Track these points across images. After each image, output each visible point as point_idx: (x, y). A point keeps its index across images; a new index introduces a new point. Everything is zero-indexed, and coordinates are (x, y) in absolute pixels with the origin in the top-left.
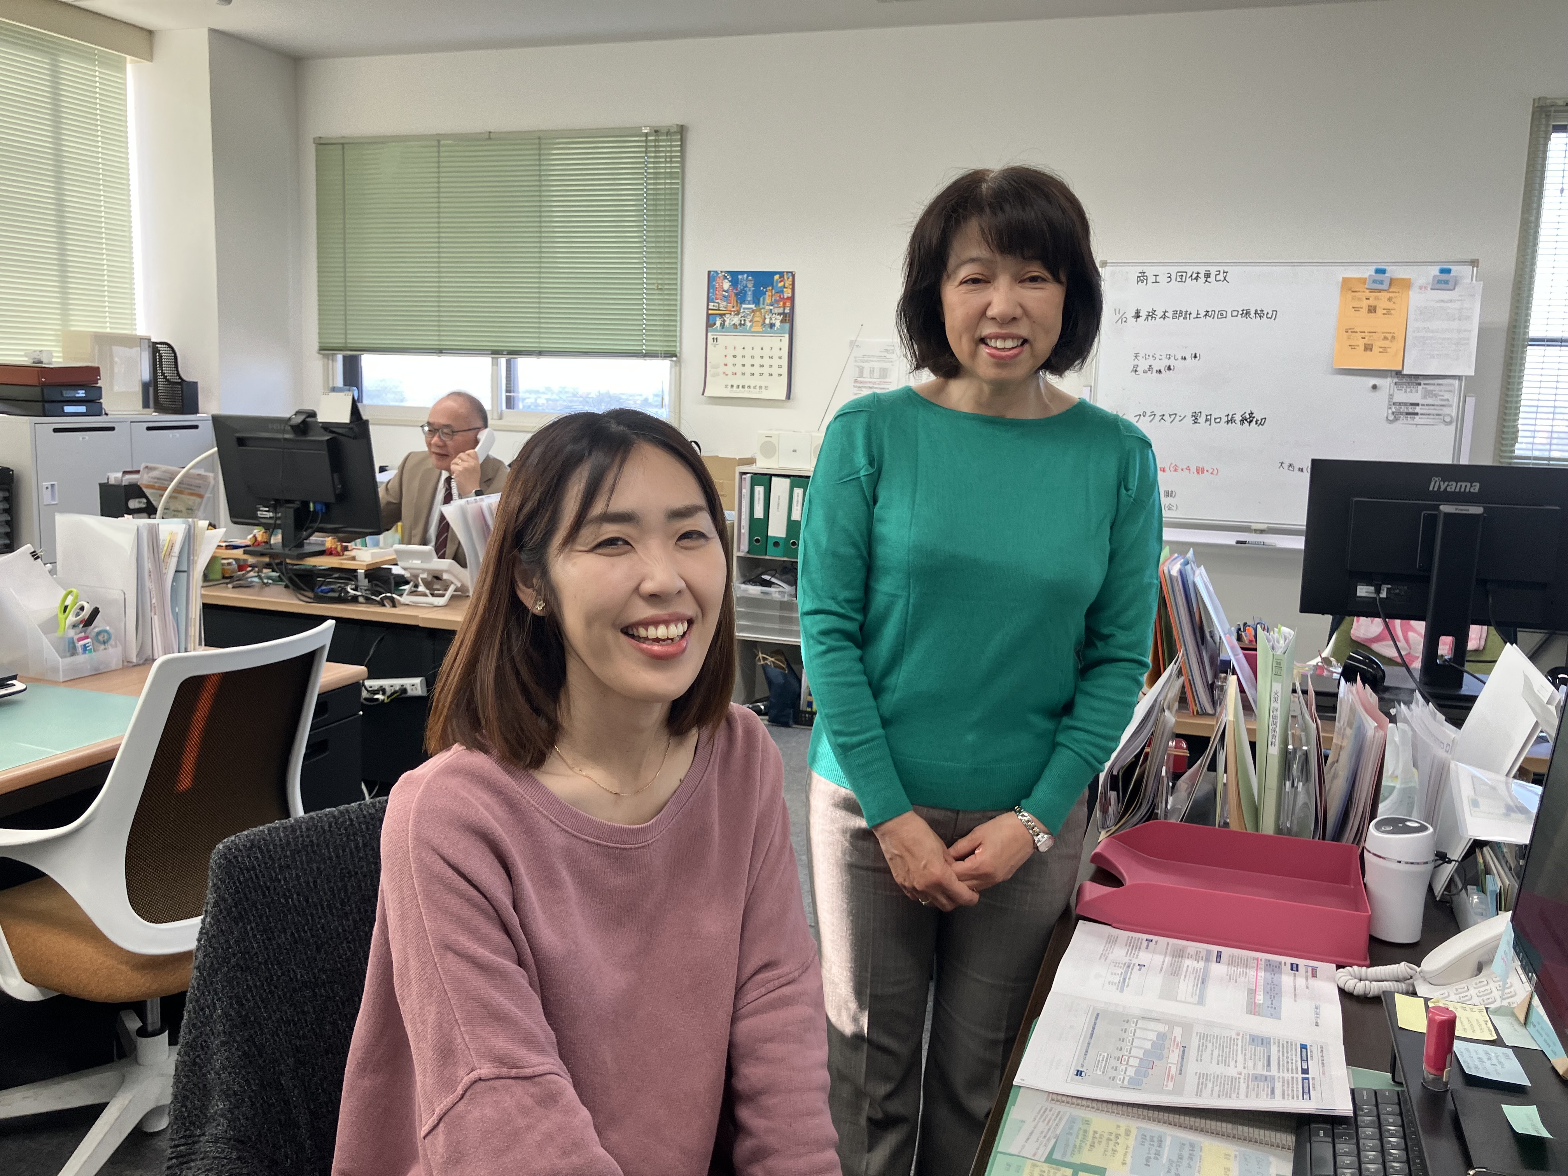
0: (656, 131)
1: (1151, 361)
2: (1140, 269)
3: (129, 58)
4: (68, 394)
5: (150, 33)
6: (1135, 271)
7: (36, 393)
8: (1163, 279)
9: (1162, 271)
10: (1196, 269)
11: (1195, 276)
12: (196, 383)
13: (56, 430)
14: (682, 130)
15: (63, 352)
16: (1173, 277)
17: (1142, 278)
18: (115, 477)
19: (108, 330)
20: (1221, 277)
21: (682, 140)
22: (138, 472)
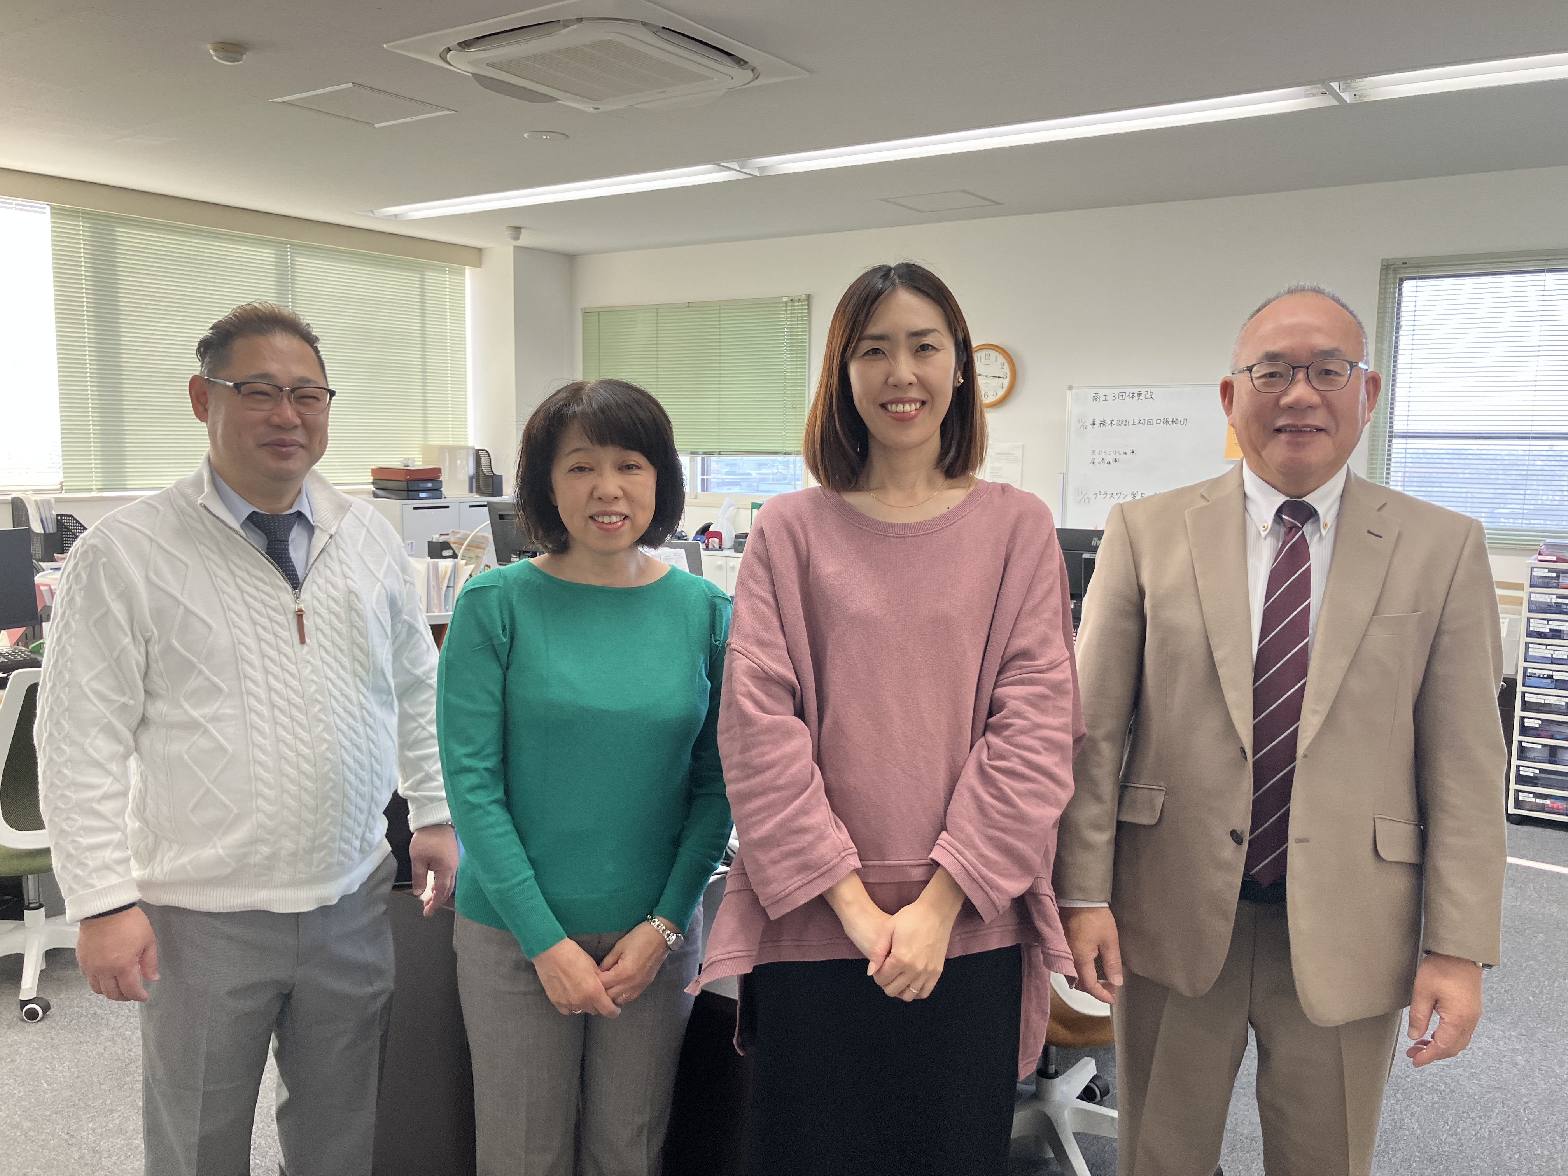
0: (792, 300)
1: (1103, 456)
2: (1095, 391)
3: (467, 267)
4: (422, 485)
5: (480, 249)
6: (1091, 392)
7: (403, 485)
8: (1110, 398)
9: (1108, 391)
10: (1132, 390)
11: (1131, 395)
12: (501, 476)
13: (415, 509)
14: (809, 298)
15: (423, 458)
16: (1117, 396)
17: (1096, 397)
18: (436, 538)
19: (451, 442)
20: (1149, 396)
21: (808, 305)
22: (448, 534)
